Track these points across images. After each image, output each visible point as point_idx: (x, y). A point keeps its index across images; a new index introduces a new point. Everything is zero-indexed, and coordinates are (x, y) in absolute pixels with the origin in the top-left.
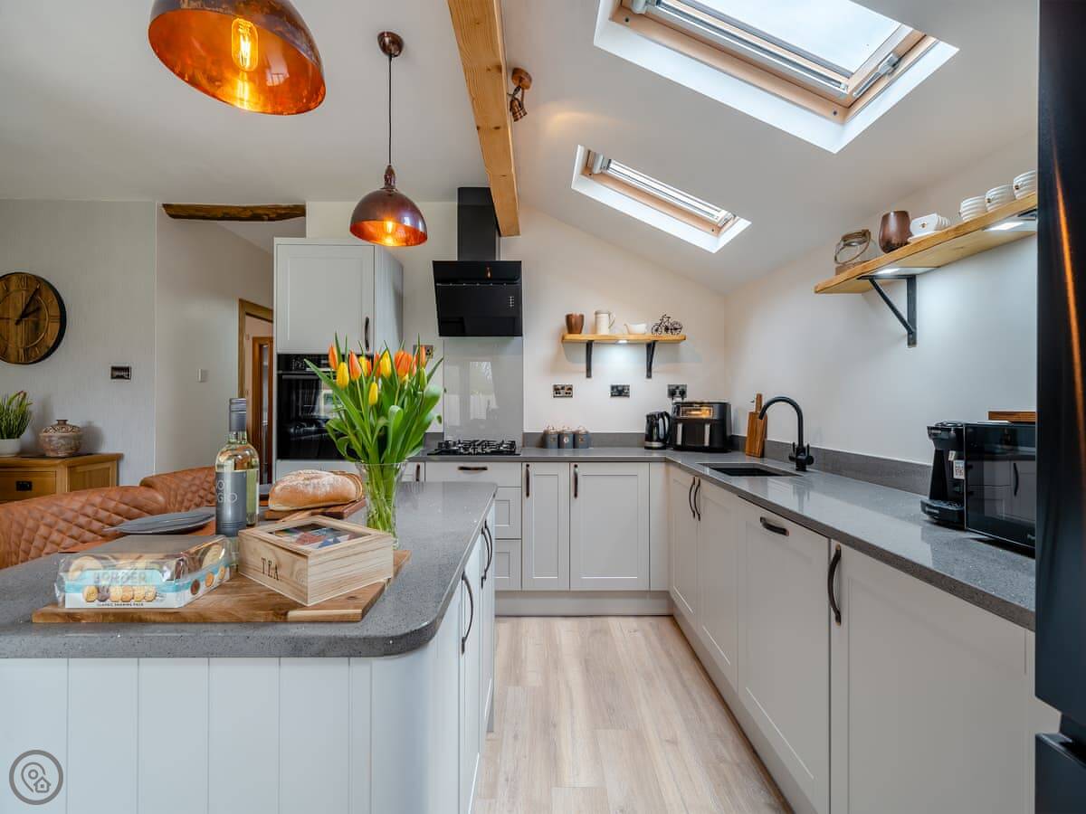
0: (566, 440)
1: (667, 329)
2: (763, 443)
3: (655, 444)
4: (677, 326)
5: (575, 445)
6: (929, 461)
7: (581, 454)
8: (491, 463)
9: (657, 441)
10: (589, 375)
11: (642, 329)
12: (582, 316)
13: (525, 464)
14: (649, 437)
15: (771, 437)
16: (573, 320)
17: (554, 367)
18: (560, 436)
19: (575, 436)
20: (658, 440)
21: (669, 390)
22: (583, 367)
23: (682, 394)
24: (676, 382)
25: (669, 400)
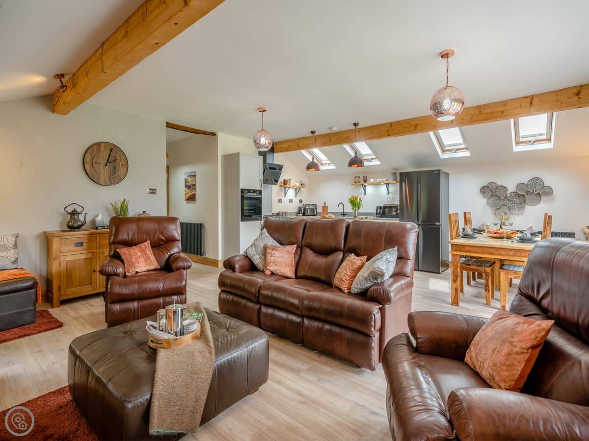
1: (302, 185)
2: (327, 213)
3: (301, 215)
4: (305, 184)
6: (375, 212)
10: (285, 196)
11: (297, 185)
14: (299, 213)
17: (278, 194)
20: (302, 213)
21: (300, 201)
22: (284, 194)
23: (302, 202)
24: (301, 199)
25: (299, 203)
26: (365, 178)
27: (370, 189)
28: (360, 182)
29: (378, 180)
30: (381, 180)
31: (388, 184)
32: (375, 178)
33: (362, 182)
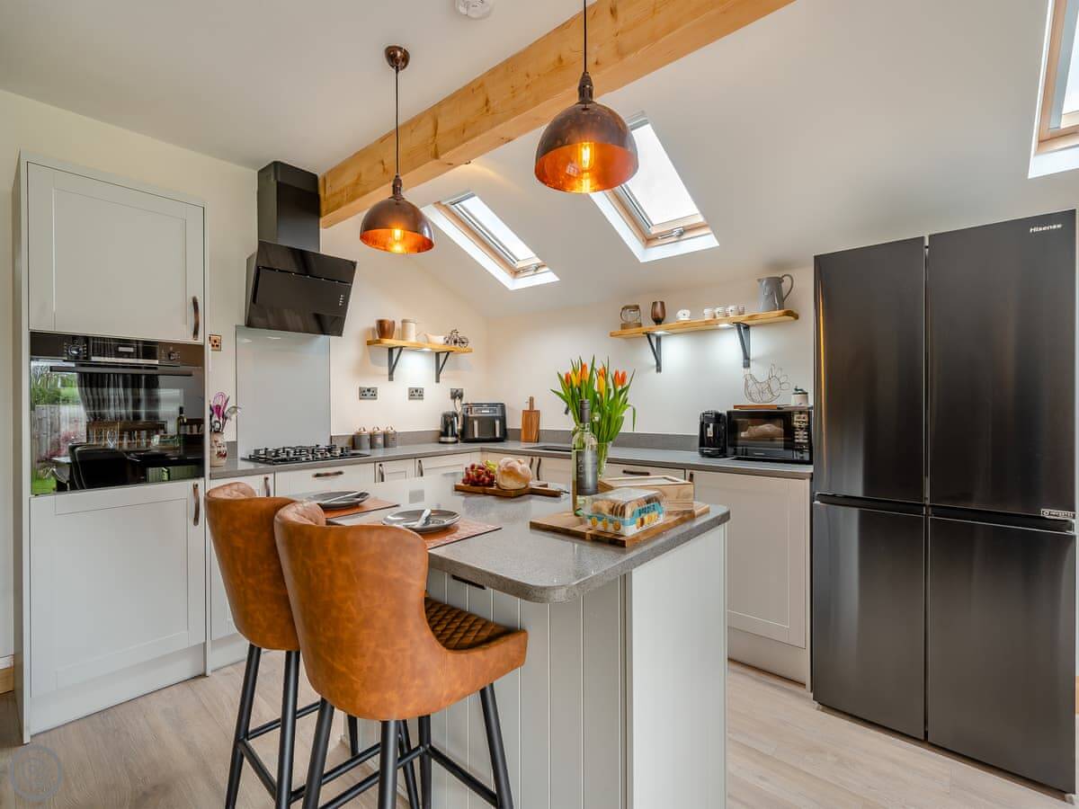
0: (380, 440)
1: (455, 342)
2: (538, 431)
3: (450, 439)
4: (464, 340)
5: (386, 445)
7: (392, 452)
8: (346, 467)
9: (452, 436)
10: (391, 379)
11: (438, 341)
12: (394, 322)
13: (378, 464)
14: (445, 434)
15: (543, 427)
16: (386, 326)
17: (360, 370)
18: (372, 437)
19: (385, 435)
20: (454, 435)
21: (452, 393)
22: (386, 370)
23: (461, 396)
24: (456, 386)
25: (451, 401)
26: (659, 306)
27: (675, 350)
28: (640, 325)
29: (707, 311)
30: (718, 309)
31: (747, 327)
32: (696, 309)
33: (649, 325)
